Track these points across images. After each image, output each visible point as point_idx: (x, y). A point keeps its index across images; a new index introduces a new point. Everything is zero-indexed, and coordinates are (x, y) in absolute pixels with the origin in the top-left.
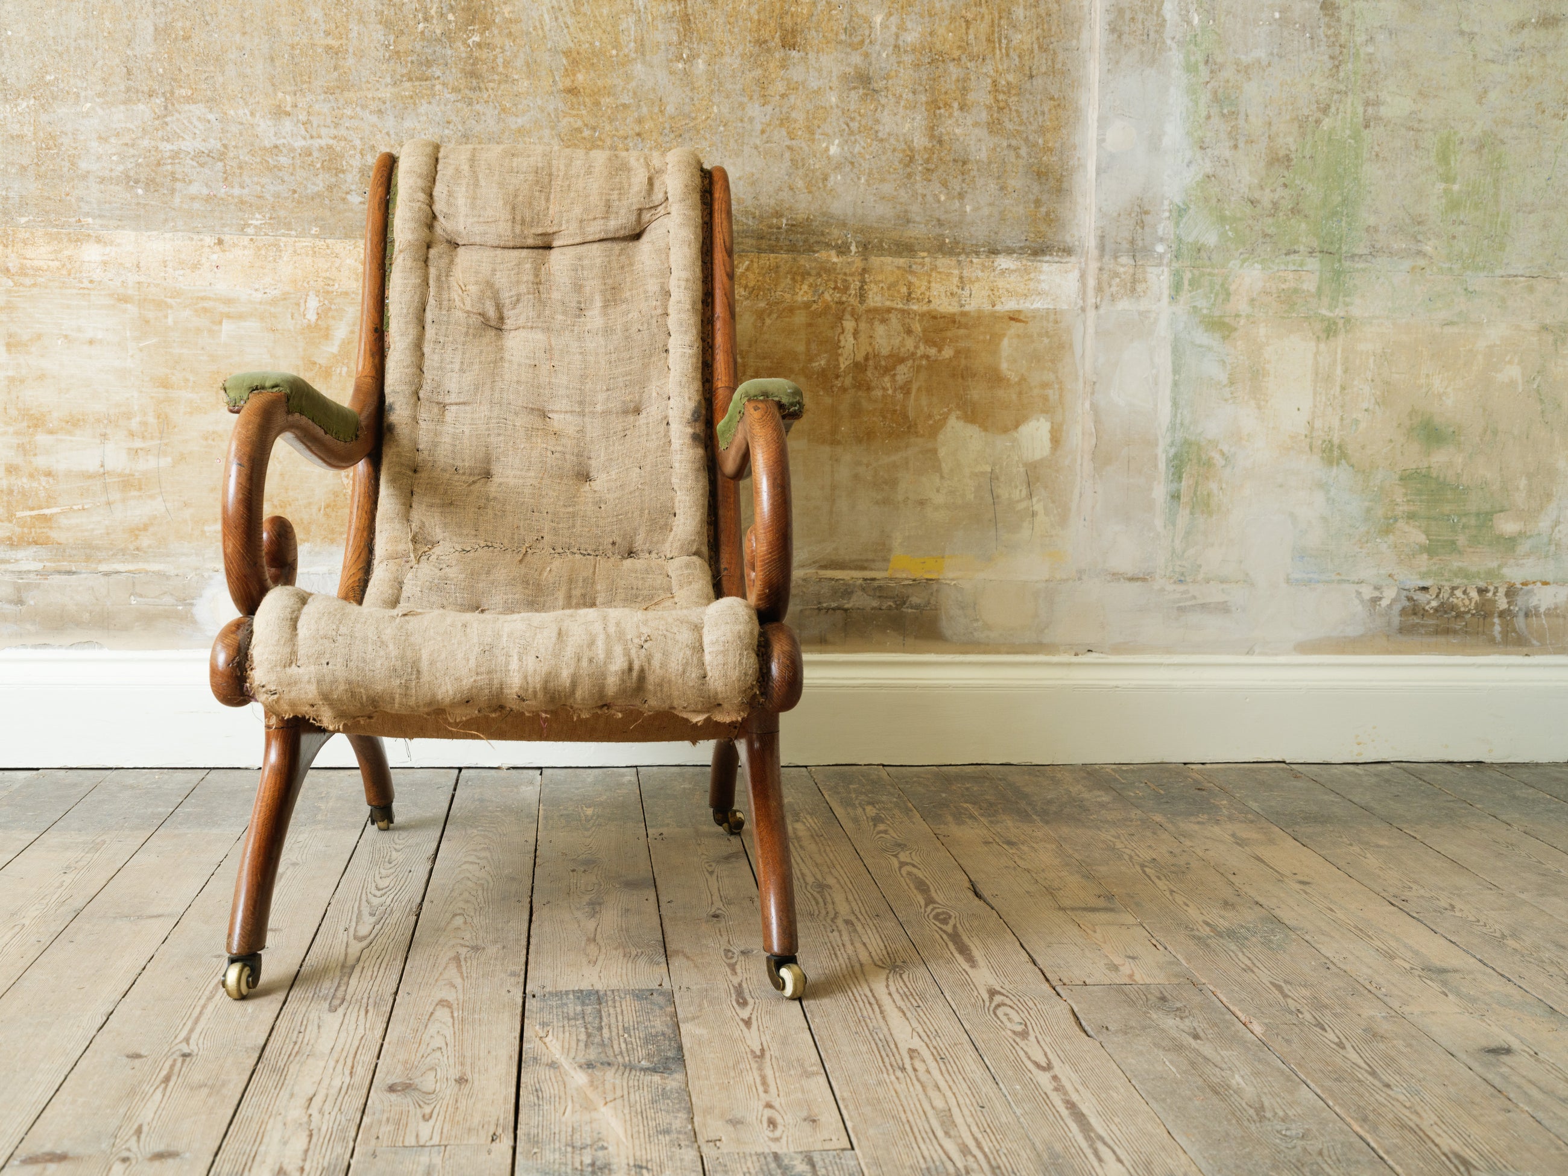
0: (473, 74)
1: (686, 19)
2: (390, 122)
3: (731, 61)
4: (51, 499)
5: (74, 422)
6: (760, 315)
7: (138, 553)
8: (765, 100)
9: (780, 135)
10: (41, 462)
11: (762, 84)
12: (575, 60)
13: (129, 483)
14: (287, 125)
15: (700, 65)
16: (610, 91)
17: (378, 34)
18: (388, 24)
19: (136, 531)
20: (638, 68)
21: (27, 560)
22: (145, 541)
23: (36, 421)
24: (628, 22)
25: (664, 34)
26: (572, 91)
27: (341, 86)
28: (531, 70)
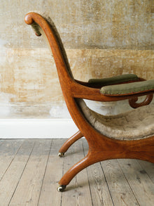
0: (97, 19)
1: (134, 8)
2: (83, 28)
3: (142, 15)
4: (26, 94)
5: (30, 81)
6: (145, 61)
7: (40, 103)
8: (148, 22)
9: (150, 29)
10: (25, 88)
11: (147, 19)
12: (115, 16)
13: (39, 91)
14: (65, 29)
15: (137, 16)
16: (120, 22)
17: (81, 12)
18: (82, 11)
19: (40, 99)
20: (126, 17)
21: (22, 104)
22: (42, 101)
23: (24, 81)
24: (124, 9)
25: (130, 11)
26: (114, 22)
27: (74, 22)
28: (107, 18)
